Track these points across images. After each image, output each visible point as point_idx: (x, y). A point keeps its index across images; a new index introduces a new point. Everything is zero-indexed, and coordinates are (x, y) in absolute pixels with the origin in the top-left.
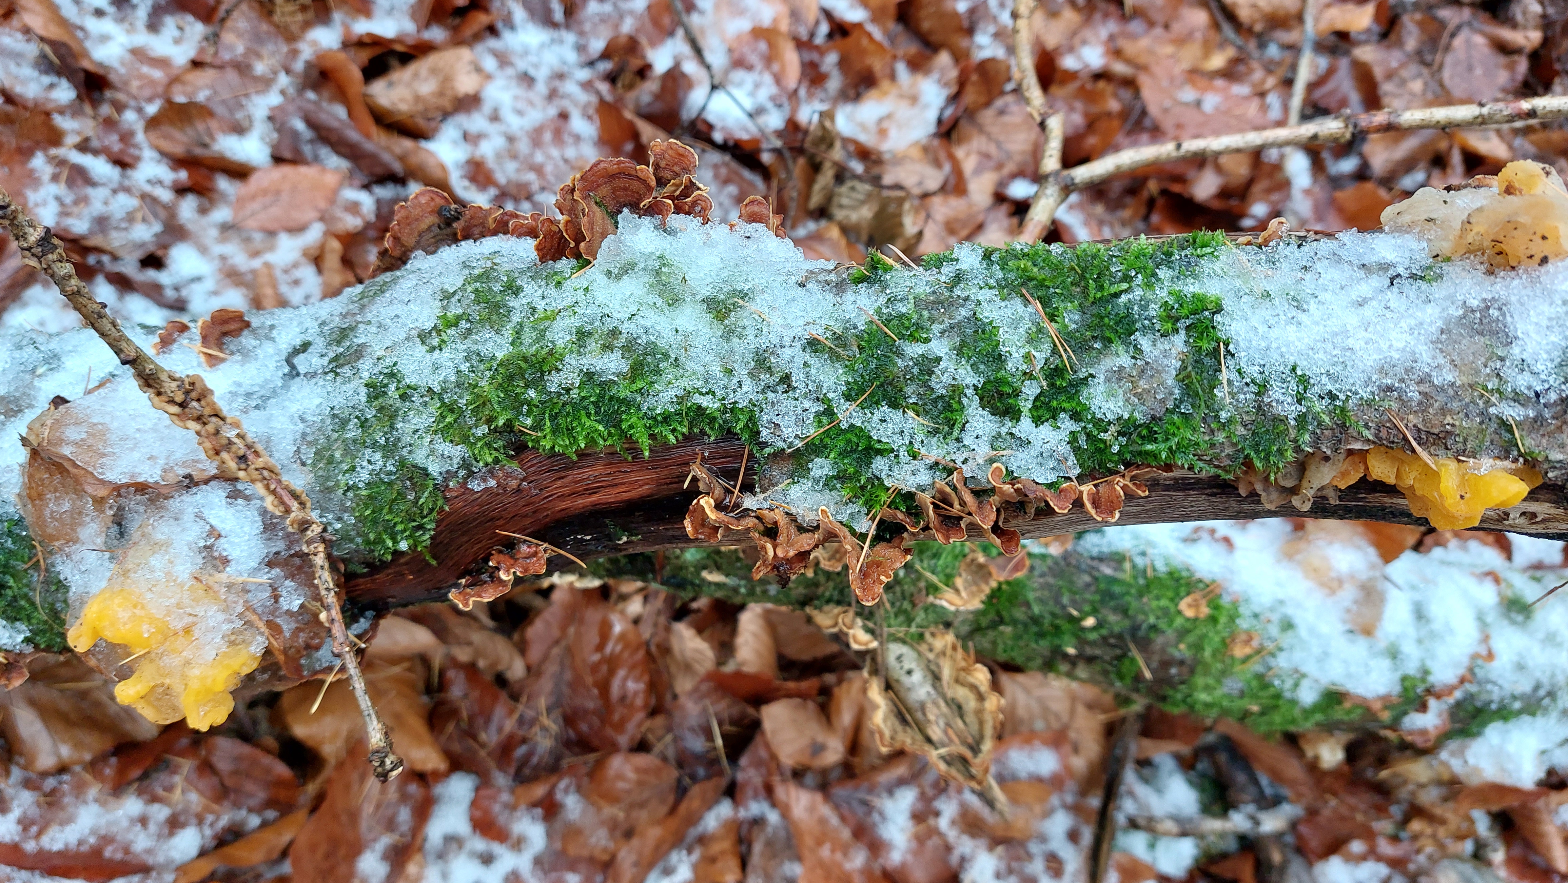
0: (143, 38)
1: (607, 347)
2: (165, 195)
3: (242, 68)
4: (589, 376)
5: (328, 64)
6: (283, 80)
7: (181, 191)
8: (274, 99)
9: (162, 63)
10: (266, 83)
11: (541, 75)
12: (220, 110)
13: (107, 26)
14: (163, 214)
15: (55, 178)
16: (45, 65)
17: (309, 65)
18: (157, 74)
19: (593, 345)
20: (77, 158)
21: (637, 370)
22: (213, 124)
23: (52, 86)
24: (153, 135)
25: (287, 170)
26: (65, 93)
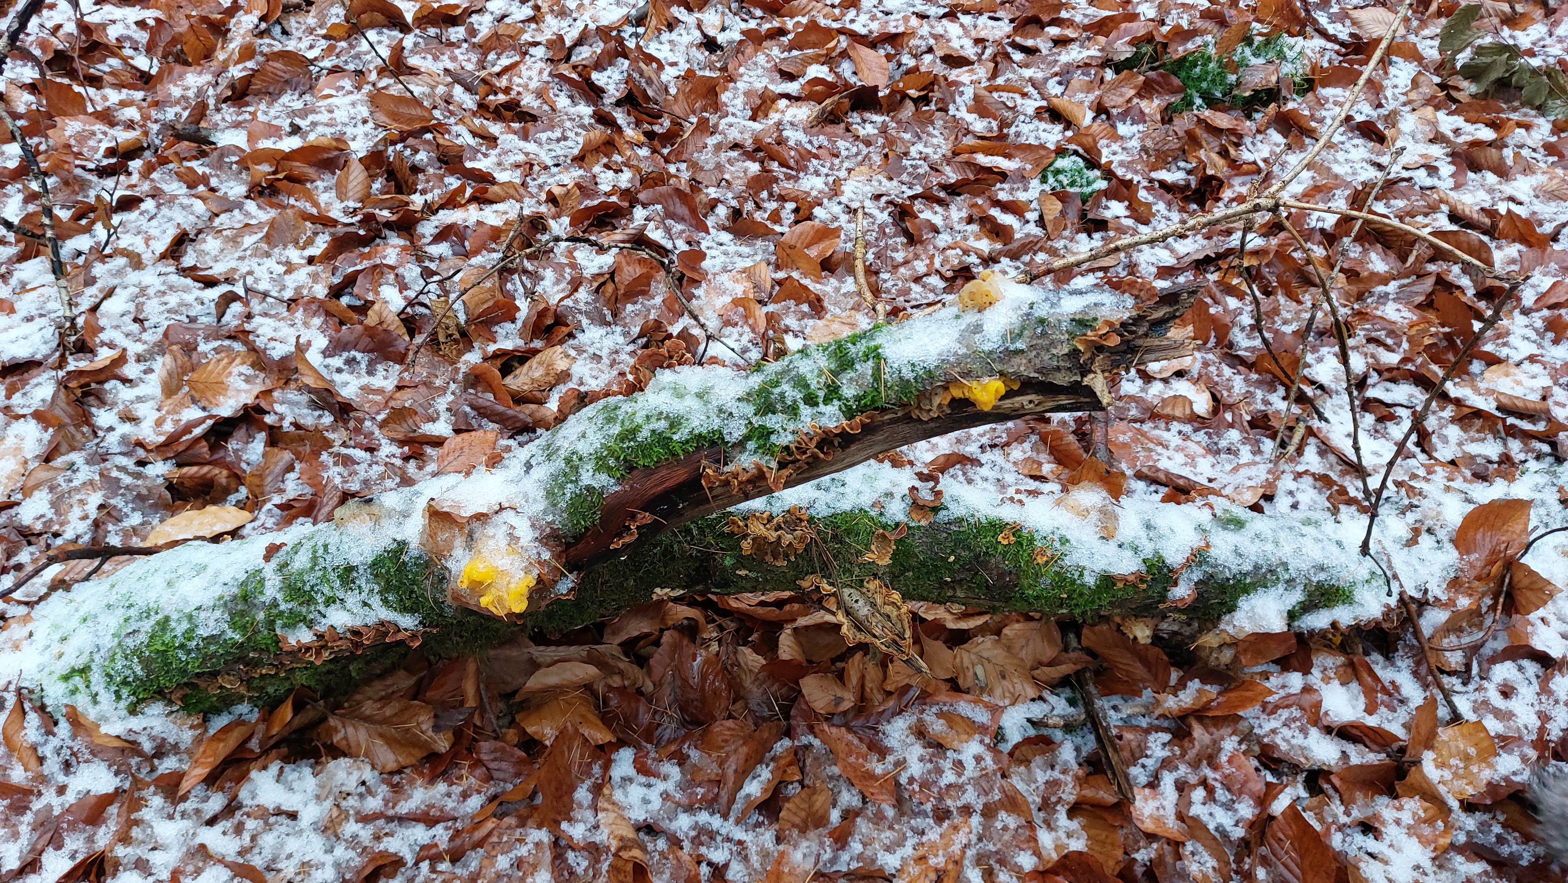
0: (366, 380)
1: (659, 419)
2: (398, 462)
3: (428, 384)
4: (653, 431)
5: (478, 372)
6: (453, 386)
7: (406, 459)
8: (450, 398)
9: (380, 391)
10: (443, 390)
11: (604, 353)
12: (420, 410)
13: (345, 377)
14: (399, 472)
15: (336, 464)
16: (314, 405)
17: (466, 375)
18: (378, 398)
19: (653, 420)
20: (344, 451)
21: (672, 426)
22: (417, 419)
23: (320, 416)
24: (385, 431)
25: (465, 435)
26: (328, 419)
